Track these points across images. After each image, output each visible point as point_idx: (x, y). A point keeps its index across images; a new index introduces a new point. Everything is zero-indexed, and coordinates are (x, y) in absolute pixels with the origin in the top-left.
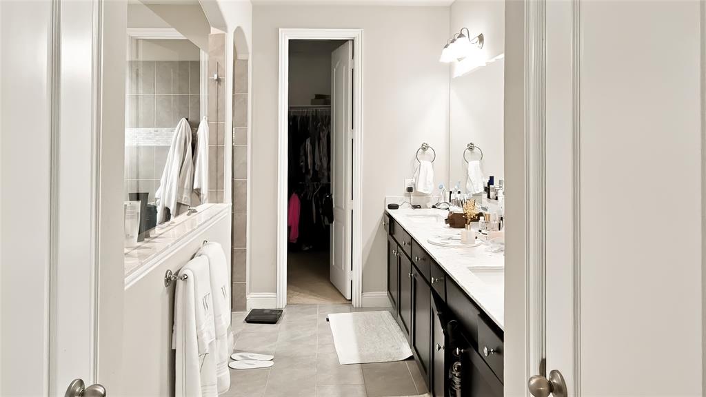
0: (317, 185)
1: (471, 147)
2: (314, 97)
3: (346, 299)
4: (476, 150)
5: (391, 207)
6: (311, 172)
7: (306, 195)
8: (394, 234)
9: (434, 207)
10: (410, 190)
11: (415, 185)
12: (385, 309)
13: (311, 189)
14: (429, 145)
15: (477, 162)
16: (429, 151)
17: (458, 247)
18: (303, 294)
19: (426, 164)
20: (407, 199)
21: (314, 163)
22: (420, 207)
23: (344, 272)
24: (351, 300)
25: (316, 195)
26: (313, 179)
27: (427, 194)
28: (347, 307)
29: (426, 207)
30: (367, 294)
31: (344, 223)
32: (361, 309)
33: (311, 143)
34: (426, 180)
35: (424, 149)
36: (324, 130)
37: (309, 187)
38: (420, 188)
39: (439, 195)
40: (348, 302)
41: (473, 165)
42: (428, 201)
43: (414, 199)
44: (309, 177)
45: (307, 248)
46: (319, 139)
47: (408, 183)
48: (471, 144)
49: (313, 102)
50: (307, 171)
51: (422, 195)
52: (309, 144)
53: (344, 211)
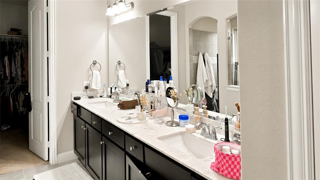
0: (13, 86)
1: (119, 63)
2: (9, 30)
3: (44, 161)
4: (122, 64)
5: (75, 99)
6: (9, 78)
7: (4, 94)
8: (80, 115)
9: (101, 97)
10: (87, 88)
11: (89, 85)
12: (73, 161)
13: (8, 89)
14: (97, 62)
15: (123, 71)
16: (97, 64)
17: (139, 123)
18: (9, 164)
19: (96, 72)
20: (85, 93)
21: (11, 73)
22: (93, 98)
23: (42, 143)
24: (49, 160)
25: (13, 93)
26: (10, 83)
27: (97, 90)
28: (46, 166)
29: (96, 97)
30: (60, 155)
31: (42, 112)
32: (56, 166)
33: (8, 59)
34: (96, 81)
35: (94, 64)
36: (18, 51)
37: (6, 88)
38: (93, 86)
39: (103, 89)
40: (46, 163)
41: (121, 73)
42: (97, 94)
43: (89, 93)
44: (7, 81)
45: (6, 128)
46: (15, 57)
47: (86, 83)
48: (119, 61)
49: (9, 33)
50: (6, 78)
51: (94, 90)
52: (7, 60)
53: (42, 103)
